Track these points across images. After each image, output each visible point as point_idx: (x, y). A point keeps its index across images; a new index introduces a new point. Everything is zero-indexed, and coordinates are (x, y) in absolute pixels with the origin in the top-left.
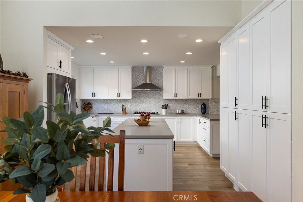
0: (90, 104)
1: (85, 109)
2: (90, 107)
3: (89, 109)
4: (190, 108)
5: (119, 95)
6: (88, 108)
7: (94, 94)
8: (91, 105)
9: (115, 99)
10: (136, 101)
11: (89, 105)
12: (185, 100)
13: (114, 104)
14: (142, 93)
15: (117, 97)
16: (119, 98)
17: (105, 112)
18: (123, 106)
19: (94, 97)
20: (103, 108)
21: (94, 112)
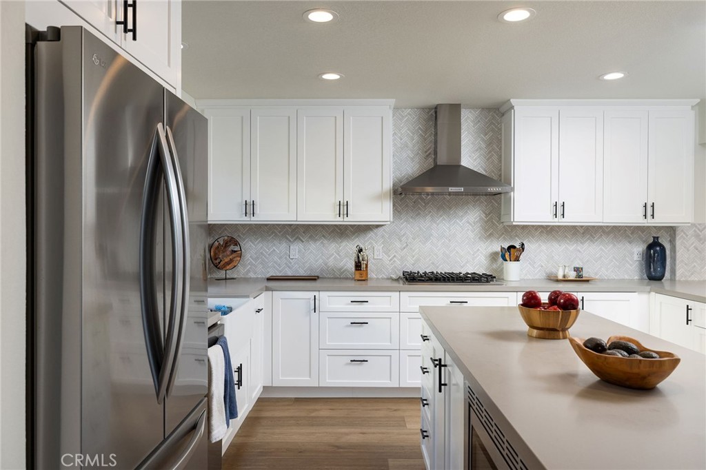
0: (236, 243)
1: (218, 261)
2: (234, 255)
3: (231, 261)
4: (601, 257)
5: (343, 208)
6: (227, 260)
7: (249, 208)
8: (237, 248)
9: (327, 226)
10: (402, 233)
11: (232, 247)
12: (582, 231)
13: (322, 243)
14: (426, 204)
15: (339, 219)
16: (346, 219)
17: (290, 273)
18: (360, 251)
19: (253, 218)
20: (280, 258)
21: (249, 271)
